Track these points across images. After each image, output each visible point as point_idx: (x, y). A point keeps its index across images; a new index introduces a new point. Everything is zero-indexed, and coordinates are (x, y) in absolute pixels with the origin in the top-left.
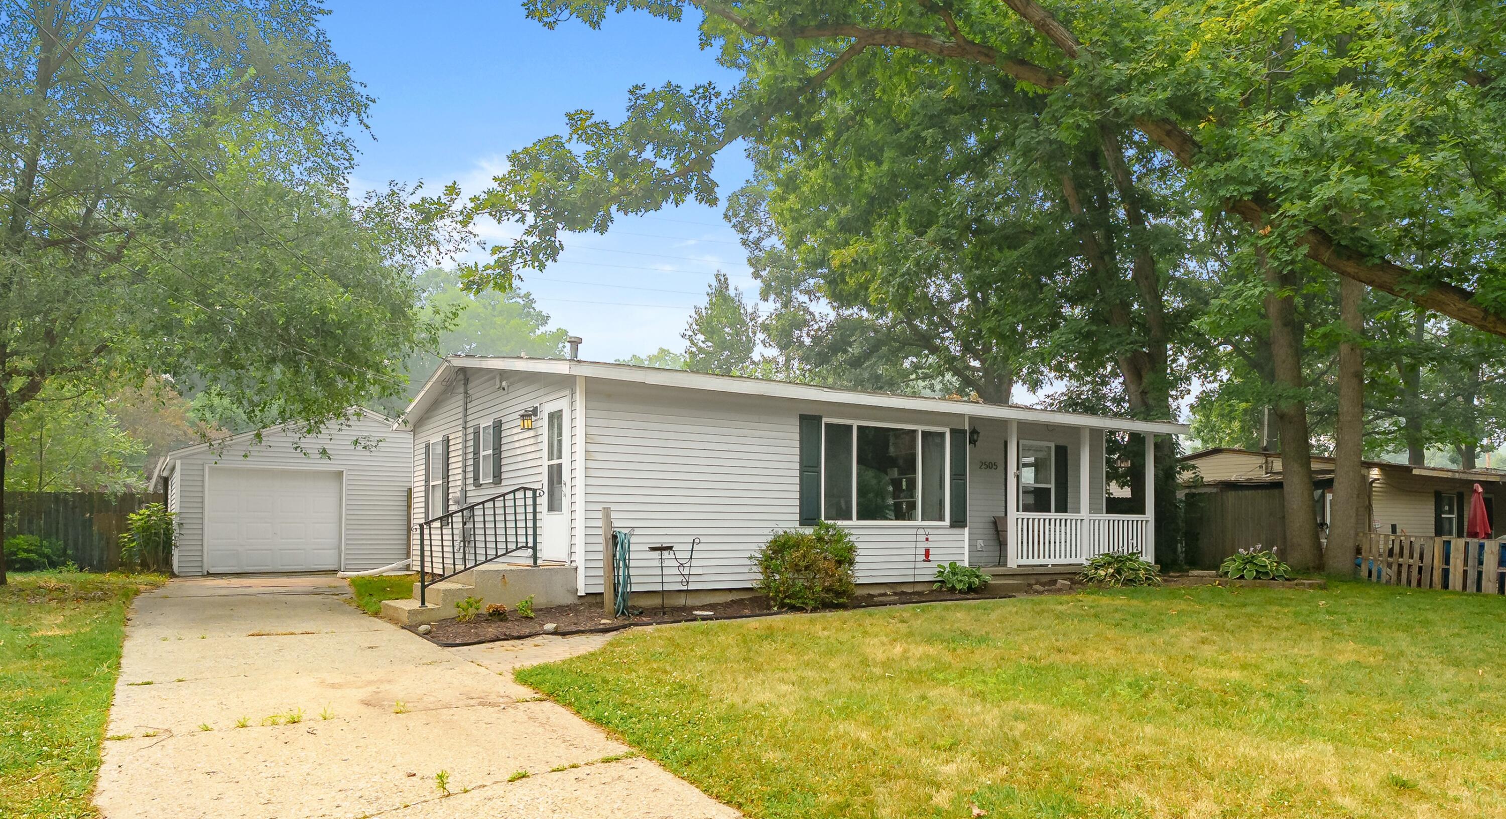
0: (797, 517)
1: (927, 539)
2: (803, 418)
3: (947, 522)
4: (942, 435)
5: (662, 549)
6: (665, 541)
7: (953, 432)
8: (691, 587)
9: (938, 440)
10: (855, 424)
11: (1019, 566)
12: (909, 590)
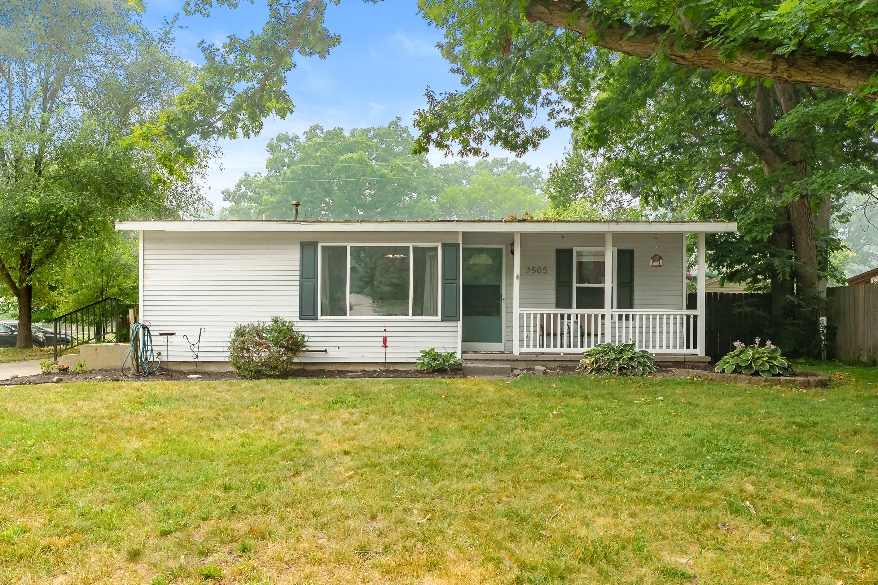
0: (298, 314)
1: (385, 330)
2: (303, 245)
3: (439, 317)
4: (436, 248)
5: (168, 334)
6: (170, 330)
7: (444, 246)
8: (200, 359)
9: (432, 253)
10: (349, 245)
11: (520, 353)
12: (401, 369)
